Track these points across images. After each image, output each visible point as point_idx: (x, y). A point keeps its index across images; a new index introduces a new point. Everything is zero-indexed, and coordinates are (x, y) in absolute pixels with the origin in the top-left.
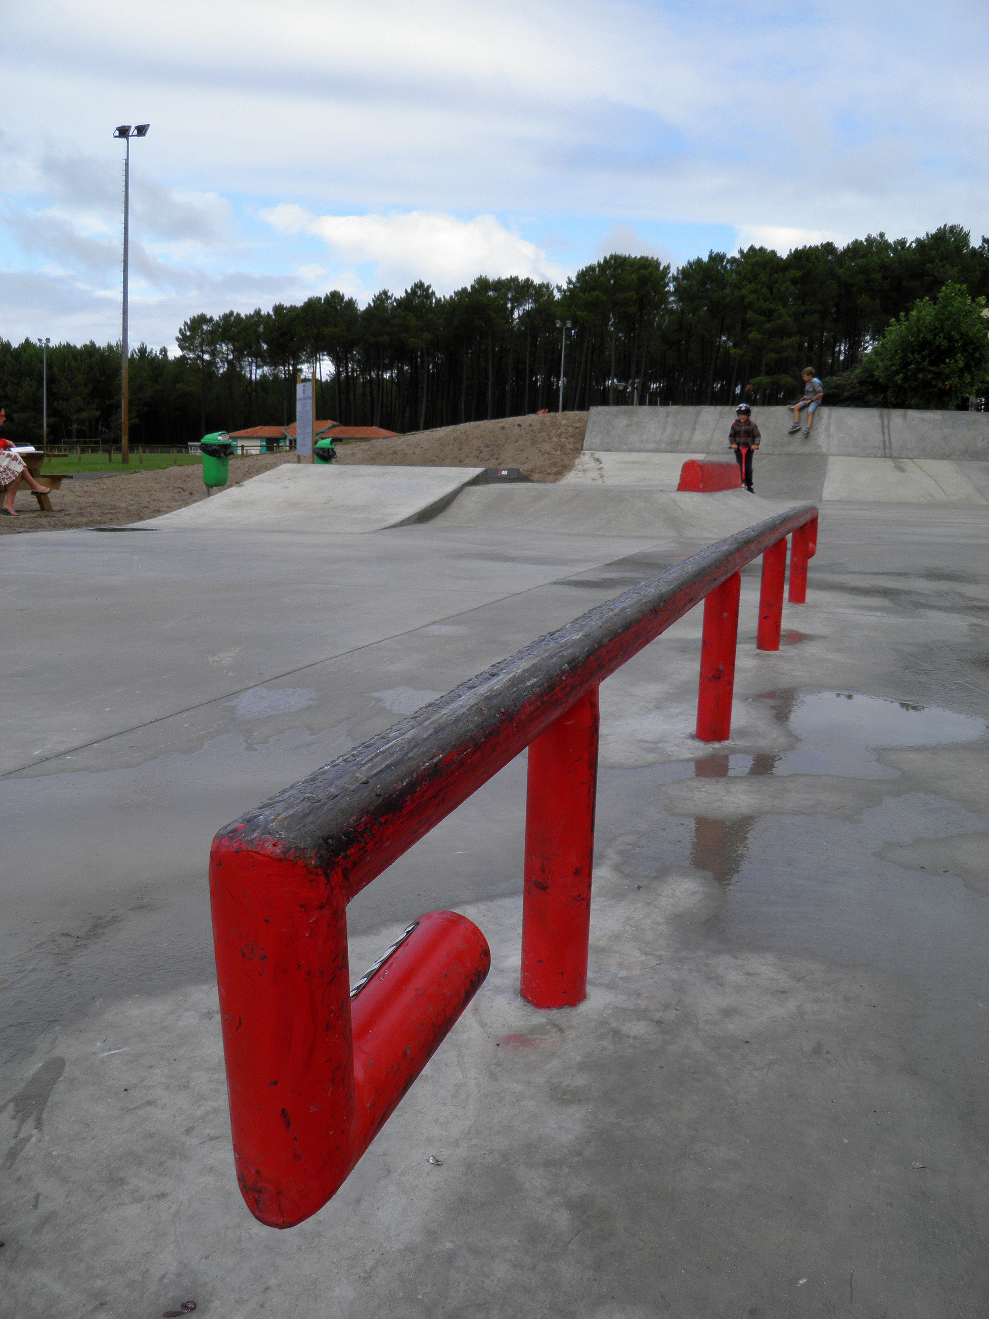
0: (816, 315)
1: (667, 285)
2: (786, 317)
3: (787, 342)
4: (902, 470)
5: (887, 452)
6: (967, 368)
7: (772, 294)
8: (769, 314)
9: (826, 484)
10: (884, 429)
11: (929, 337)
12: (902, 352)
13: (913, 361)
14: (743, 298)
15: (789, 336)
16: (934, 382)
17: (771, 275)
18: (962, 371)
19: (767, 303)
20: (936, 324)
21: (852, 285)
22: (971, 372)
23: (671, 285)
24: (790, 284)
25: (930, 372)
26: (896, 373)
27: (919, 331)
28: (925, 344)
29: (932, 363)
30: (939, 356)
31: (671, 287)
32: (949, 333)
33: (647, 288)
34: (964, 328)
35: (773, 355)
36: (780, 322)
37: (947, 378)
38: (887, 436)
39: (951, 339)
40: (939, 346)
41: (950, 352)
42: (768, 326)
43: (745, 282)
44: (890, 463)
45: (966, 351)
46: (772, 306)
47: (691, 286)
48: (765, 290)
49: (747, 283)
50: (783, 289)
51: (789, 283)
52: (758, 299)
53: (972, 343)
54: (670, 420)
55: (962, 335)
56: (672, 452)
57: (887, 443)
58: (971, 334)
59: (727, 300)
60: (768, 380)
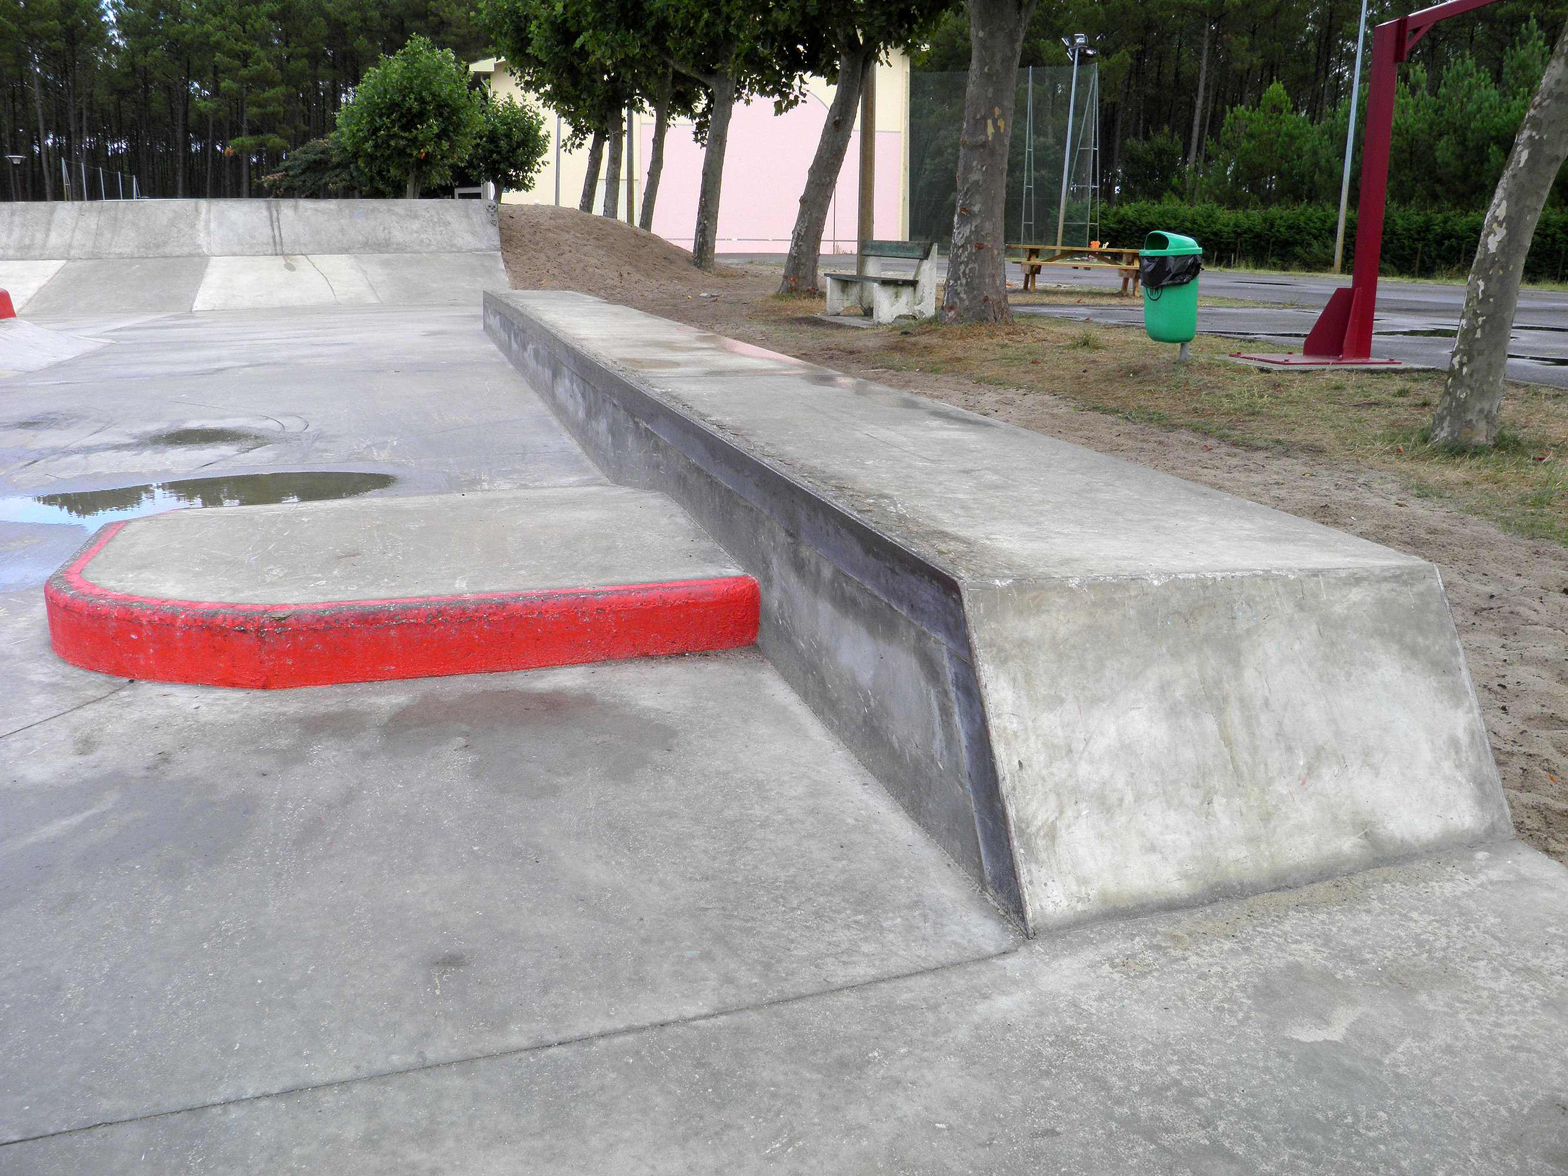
0: (304, 60)
1: (103, 13)
2: (266, 62)
3: (270, 93)
4: (290, 267)
5: (278, 248)
6: (443, 134)
7: (244, 32)
8: (245, 58)
9: (201, 292)
10: (274, 222)
11: (398, 98)
12: (369, 115)
13: (381, 127)
14: (208, 35)
15: (272, 84)
16: (408, 151)
17: (241, 7)
18: (439, 136)
19: (240, 43)
20: (404, 83)
21: (346, 25)
22: (449, 139)
23: (110, 13)
24: (266, 20)
25: (403, 138)
26: (366, 139)
27: (386, 91)
28: (394, 106)
29: (405, 128)
30: (411, 120)
31: (110, 16)
32: (420, 93)
33: (74, 17)
34: (435, 88)
35: (255, 110)
36: (259, 68)
37: (423, 146)
38: (276, 231)
39: (422, 100)
40: (410, 109)
41: (421, 116)
42: (243, 72)
43: (208, 16)
44: (280, 261)
45: (441, 115)
46: (246, 47)
47: (138, 16)
48: (235, 27)
49: (210, 16)
50: (257, 26)
51: (264, 19)
52: (228, 38)
53: (447, 105)
54: (17, 219)
55: (433, 94)
56: (22, 259)
57: (277, 238)
58: (443, 95)
59: (188, 37)
60: (253, 142)
